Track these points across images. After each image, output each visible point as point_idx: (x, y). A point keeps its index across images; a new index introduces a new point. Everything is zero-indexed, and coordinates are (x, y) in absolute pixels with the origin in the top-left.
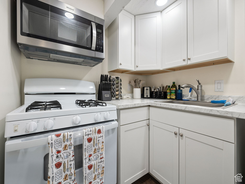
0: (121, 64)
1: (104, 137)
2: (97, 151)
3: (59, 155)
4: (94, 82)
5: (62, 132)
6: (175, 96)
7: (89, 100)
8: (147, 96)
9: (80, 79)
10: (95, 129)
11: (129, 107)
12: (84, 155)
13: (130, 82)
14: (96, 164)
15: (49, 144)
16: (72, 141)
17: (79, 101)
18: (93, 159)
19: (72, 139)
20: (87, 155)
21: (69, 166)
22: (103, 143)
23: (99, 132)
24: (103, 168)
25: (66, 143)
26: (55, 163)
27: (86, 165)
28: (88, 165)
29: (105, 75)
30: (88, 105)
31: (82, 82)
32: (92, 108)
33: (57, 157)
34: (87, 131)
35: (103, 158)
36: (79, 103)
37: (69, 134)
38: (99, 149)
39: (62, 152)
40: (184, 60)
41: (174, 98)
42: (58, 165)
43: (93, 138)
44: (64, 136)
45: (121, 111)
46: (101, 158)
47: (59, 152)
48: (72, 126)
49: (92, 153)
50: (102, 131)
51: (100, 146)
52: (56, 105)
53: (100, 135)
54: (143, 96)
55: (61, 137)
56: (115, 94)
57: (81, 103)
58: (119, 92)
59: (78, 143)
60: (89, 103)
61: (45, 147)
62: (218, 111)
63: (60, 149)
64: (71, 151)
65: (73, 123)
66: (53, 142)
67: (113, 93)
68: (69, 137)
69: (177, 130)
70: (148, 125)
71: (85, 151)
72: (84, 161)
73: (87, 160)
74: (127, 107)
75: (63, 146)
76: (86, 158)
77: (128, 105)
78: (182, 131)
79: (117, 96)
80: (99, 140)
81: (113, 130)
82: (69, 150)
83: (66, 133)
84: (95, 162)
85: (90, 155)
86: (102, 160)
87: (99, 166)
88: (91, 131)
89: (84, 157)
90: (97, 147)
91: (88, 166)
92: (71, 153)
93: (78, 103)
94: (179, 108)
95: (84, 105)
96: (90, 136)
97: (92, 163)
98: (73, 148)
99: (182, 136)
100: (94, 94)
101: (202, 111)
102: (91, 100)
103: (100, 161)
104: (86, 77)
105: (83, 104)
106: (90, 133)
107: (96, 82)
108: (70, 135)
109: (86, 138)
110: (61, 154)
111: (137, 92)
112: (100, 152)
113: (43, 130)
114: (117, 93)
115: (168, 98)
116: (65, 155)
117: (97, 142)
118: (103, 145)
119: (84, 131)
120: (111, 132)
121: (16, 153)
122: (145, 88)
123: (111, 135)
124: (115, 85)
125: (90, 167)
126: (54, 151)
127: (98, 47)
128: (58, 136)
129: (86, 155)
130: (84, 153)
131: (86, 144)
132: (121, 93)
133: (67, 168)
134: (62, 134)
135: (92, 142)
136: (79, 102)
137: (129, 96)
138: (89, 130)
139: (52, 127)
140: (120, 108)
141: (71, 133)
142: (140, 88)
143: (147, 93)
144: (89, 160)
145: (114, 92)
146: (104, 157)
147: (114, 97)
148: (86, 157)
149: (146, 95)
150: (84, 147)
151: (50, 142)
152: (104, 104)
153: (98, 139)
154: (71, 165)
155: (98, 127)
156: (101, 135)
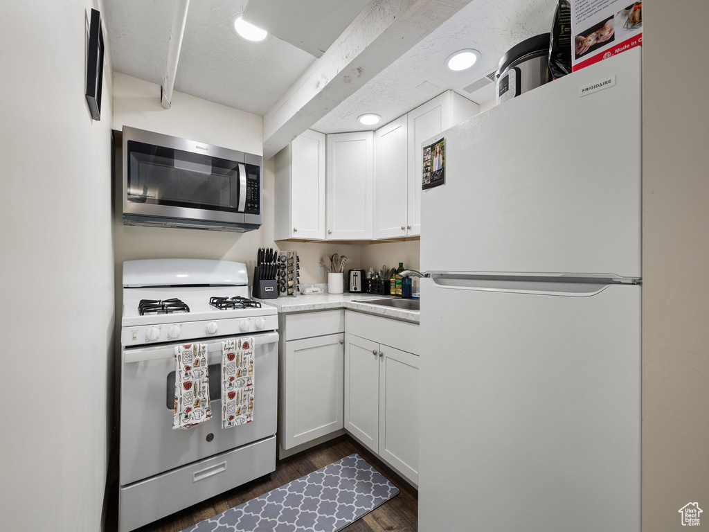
0: (295, 230)
1: (253, 354)
2: (241, 374)
3: (188, 372)
4: (245, 262)
5: (192, 344)
6: (401, 290)
7: (234, 298)
8: (355, 289)
9: (217, 258)
10: (240, 342)
11: (302, 309)
12: (223, 378)
13: (322, 260)
14: (240, 392)
15: (176, 357)
16: (206, 356)
17: (216, 298)
18: (236, 384)
19: (206, 352)
20: (227, 377)
21: (201, 389)
22: (252, 362)
23: (246, 346)
24: (252, 399)
25: (198, 357)
26: (183, 382)
27: (225, 391)
28: (228, 391)
29: (268, 250)
30: (230, 307)
31: (223, 264)
32: (236, 310)
33: (186, 374)
34: (227, 343)
35: (251, 384)
36: (217, 303)
37: (202, 345)
38: (245, 371)
39: (193, 369)
40: (403, 229)
41: (400, 294)
42: (188, 386)
43: (236, 354)
44: (195, 349)
45: (288, 317)
46: (248, 385)
47: (188, 368)
48: (205, 336)
49: (234, 375)
50: (250, 346)
51: (248, 366)
52: (180, 306)
53: (246, 351)
54: (347, 289)
55: (192, 349)
56: (286, 285)
57: (220, 303)
58: (295, 282)
59: (214, 362)
60: (234, 303)
61: (168, 363)
62: (413, 315)
63: (189, 365)
64: (204, 369)
65: (207, 332)
66: (181, 354)
67: (283, 284)
68: (201, 349)
69: (375, 347)
70: (342, 343)
71: (224, 370)
72: (223, 386)
73: (227, 385)
74: (298, 310)
75: (194, 362)
76: (225, 382)
77: (300, 307)
78: (383, 349)
79: (289, 290)
80: (245, 359)
81: (271, 344)
82: (201, 367)
83: (197, 344)
84: (240, 389)
85: (232, 379)
86: (250, 387)
87: (245, 396)
88: (233, 344)
89: (223, 380)
90: (242, 369)
91: (229, 394)
92: (205, 372)
93: (215, 303)
94: (378, 312)
95: (224, 307)
96: (231, 351)
97: (235, 390)
98: (206, 366)
99: (381, 355)
100: (245, 285)
101: (400, 316)
102: (238, 298)
103: (247, 389)
104: (230, 253)
105: (223, 305)
106: (232, 346)
107: (250, 261)
108: (204, 348)
109: (226, 353)
110: (191, 371)
111: (336, 279)
112: (247, 376)
113: (166, 340)
114: (290, 283)
115: (392, 293)
116: (197, 373)
117: (243, 360)
118: (252, 366)
119: (224, 343)
120: (266, 348)
121: (134, 365)
122: (352, 273)
123: (267, 354)
124: (285, 267)
125: (231, 395)
126: (183, 367)
127: (249, 205)
128: (187, 347)
129: (225, 377)
130: (223, 374)
131: (225, 362)
132: (299, 283)
133: (198, 391)
134: (192, 346)
135: (235, 360)
136: (215, 301)
137: (320, 287)
138: (231, 342)
139: (178, 336)
140: (284, 311)
141: (204, 345)
142: (340, 272)
143: (356, 283)
144: (230, 385)
145: (283, 281)
146: (253, 384)
147: (284, 291)
148: (226, 380)
149: (353, 287)
150: (223, 366)
151: (178, 354)
152: (258, 305)
153: (243, 357)
154: (204, 387)
155: (243, 339)
156: (249, 350)
